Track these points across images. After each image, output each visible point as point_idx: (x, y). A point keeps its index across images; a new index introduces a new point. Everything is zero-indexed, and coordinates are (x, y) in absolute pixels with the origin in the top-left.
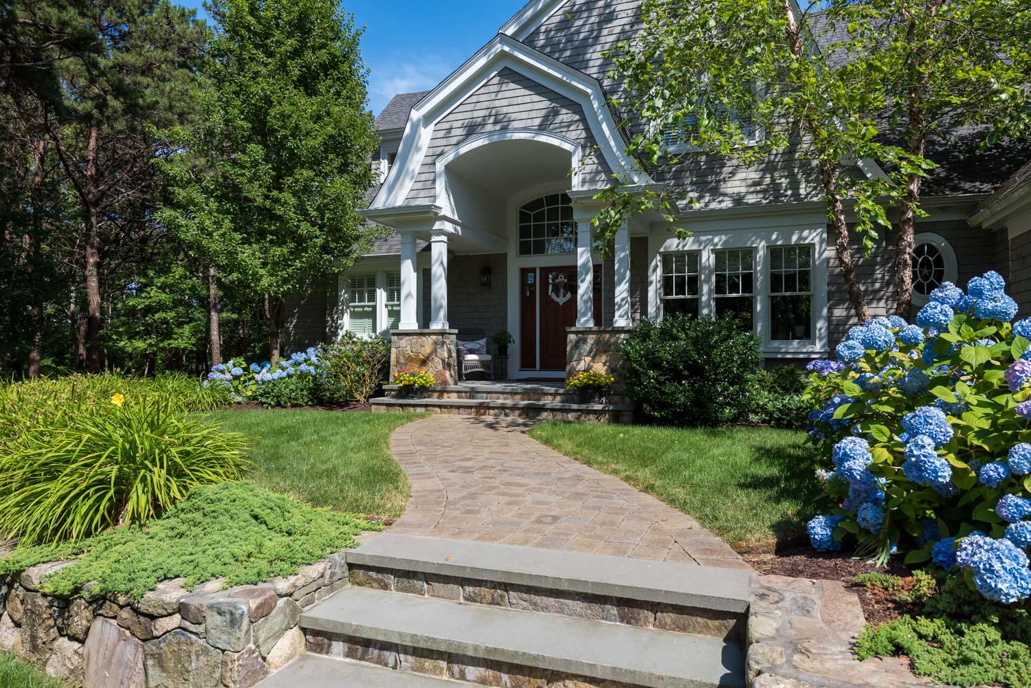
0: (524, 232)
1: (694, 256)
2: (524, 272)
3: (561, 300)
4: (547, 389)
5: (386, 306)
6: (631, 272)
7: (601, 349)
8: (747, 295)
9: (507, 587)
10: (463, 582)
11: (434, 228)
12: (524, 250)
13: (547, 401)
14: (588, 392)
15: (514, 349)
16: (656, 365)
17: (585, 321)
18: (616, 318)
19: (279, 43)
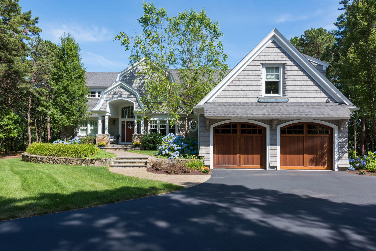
0: (123, 114)
1: (156, 121)
2: (122, 122)
3: (130, 128)
4: (129, 145)
5: (90, 128)
6: (144, 124)
7: (139, 138)
8: (165, 129)
9: (131, 158)
10: (127, 158)
11: (106, 114)
12: (123, 117)
13: (128, 147)
14: (136, 146)
15: (120, 138)
16: (148, 141)
17: (136, 133)
18: (141, 133)
19: (70, 73)
